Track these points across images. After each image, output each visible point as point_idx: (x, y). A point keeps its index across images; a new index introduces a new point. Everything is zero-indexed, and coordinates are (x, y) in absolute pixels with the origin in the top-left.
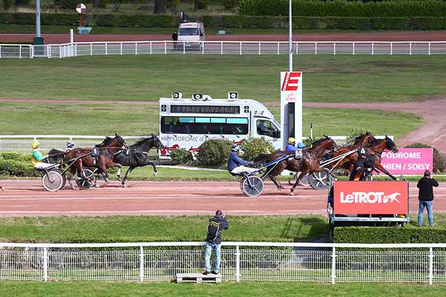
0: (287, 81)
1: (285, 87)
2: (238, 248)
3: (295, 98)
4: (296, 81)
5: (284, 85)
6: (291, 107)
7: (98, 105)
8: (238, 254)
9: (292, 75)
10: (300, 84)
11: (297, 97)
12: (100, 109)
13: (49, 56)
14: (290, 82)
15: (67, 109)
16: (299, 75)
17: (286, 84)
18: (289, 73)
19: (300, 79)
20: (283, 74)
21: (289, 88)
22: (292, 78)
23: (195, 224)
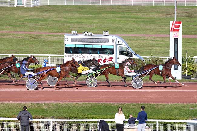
0: (173, 26)
1: (173, 29)
2: (157, 123)
3: (178, 36)
4: (179, 27)
5: (172, 28)
6: (176, 41)
7: (59, 36)
8: (157, 126)
9: (176, 23)
10: (181, 28)
11: (179, 35)
12: (60, 38)
13: (25, 5)
14: (176, 27)
15: (42, 38)
16: (180, 23)
17: (173, 28)
18: (175, 22)
19: (181, 25)
20: (171, 23)
21: (174, 31)
22: (176, 25)
23: (131, 108)
